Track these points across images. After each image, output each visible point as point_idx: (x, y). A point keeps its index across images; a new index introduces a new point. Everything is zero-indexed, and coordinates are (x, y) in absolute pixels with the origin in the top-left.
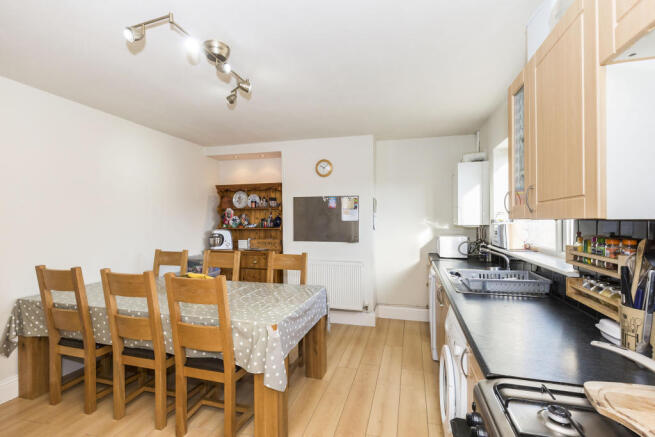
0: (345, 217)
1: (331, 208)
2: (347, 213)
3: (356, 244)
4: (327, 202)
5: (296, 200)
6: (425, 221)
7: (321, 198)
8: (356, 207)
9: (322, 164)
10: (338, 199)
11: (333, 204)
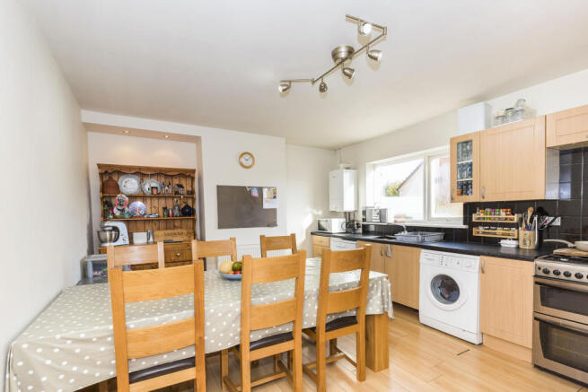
0: (266, 206)
1: (254, 197)
2: (267, 202)
3: (274, 228)
4: (250, 191)
5: (220, 188)
6: (309, 209)
7: (245, 187)
8: (275, 197)
9: (245, 156)
10: (260, 190)
11: (255, 193)
